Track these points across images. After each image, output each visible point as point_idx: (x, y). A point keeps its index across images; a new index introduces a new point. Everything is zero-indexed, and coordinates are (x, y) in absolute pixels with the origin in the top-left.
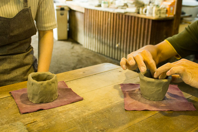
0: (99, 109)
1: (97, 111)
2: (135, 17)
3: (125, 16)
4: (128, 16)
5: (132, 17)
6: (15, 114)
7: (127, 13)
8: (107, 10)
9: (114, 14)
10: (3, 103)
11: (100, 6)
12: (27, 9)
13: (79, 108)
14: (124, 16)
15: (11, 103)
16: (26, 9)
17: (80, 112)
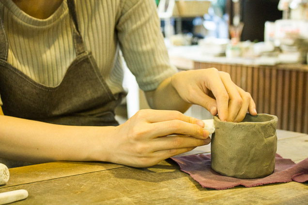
0: (286, 197)
1: (282, 200)
2: (298, 72)
3: (278, 71)
4: (284, 71)
5: (291, 71)
6: (99, 201)
7: (280, 64)
8: (239, 61)
9: (253, 68)
10: (68, 185)
11: (223, 55)
12: (84, 57)
13: (240, 195)
14: (274, 73)
15: (85, 184)
16: (81, 59)
17: (243, 202)
